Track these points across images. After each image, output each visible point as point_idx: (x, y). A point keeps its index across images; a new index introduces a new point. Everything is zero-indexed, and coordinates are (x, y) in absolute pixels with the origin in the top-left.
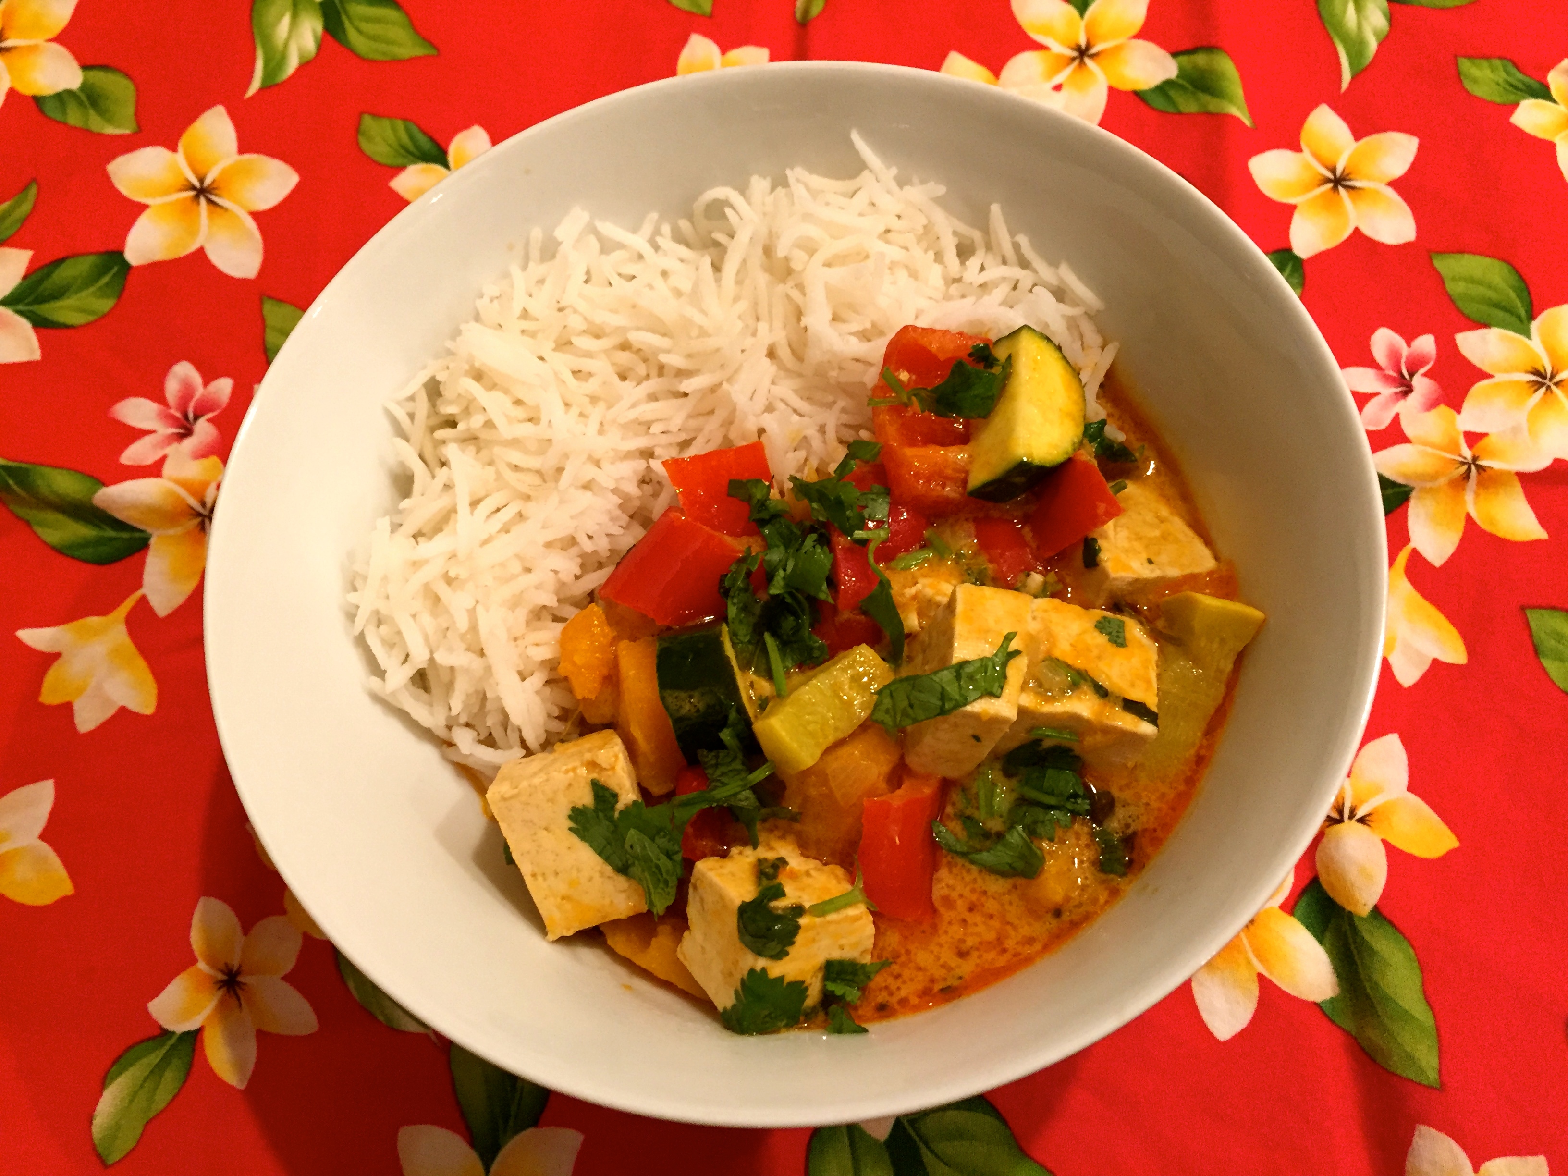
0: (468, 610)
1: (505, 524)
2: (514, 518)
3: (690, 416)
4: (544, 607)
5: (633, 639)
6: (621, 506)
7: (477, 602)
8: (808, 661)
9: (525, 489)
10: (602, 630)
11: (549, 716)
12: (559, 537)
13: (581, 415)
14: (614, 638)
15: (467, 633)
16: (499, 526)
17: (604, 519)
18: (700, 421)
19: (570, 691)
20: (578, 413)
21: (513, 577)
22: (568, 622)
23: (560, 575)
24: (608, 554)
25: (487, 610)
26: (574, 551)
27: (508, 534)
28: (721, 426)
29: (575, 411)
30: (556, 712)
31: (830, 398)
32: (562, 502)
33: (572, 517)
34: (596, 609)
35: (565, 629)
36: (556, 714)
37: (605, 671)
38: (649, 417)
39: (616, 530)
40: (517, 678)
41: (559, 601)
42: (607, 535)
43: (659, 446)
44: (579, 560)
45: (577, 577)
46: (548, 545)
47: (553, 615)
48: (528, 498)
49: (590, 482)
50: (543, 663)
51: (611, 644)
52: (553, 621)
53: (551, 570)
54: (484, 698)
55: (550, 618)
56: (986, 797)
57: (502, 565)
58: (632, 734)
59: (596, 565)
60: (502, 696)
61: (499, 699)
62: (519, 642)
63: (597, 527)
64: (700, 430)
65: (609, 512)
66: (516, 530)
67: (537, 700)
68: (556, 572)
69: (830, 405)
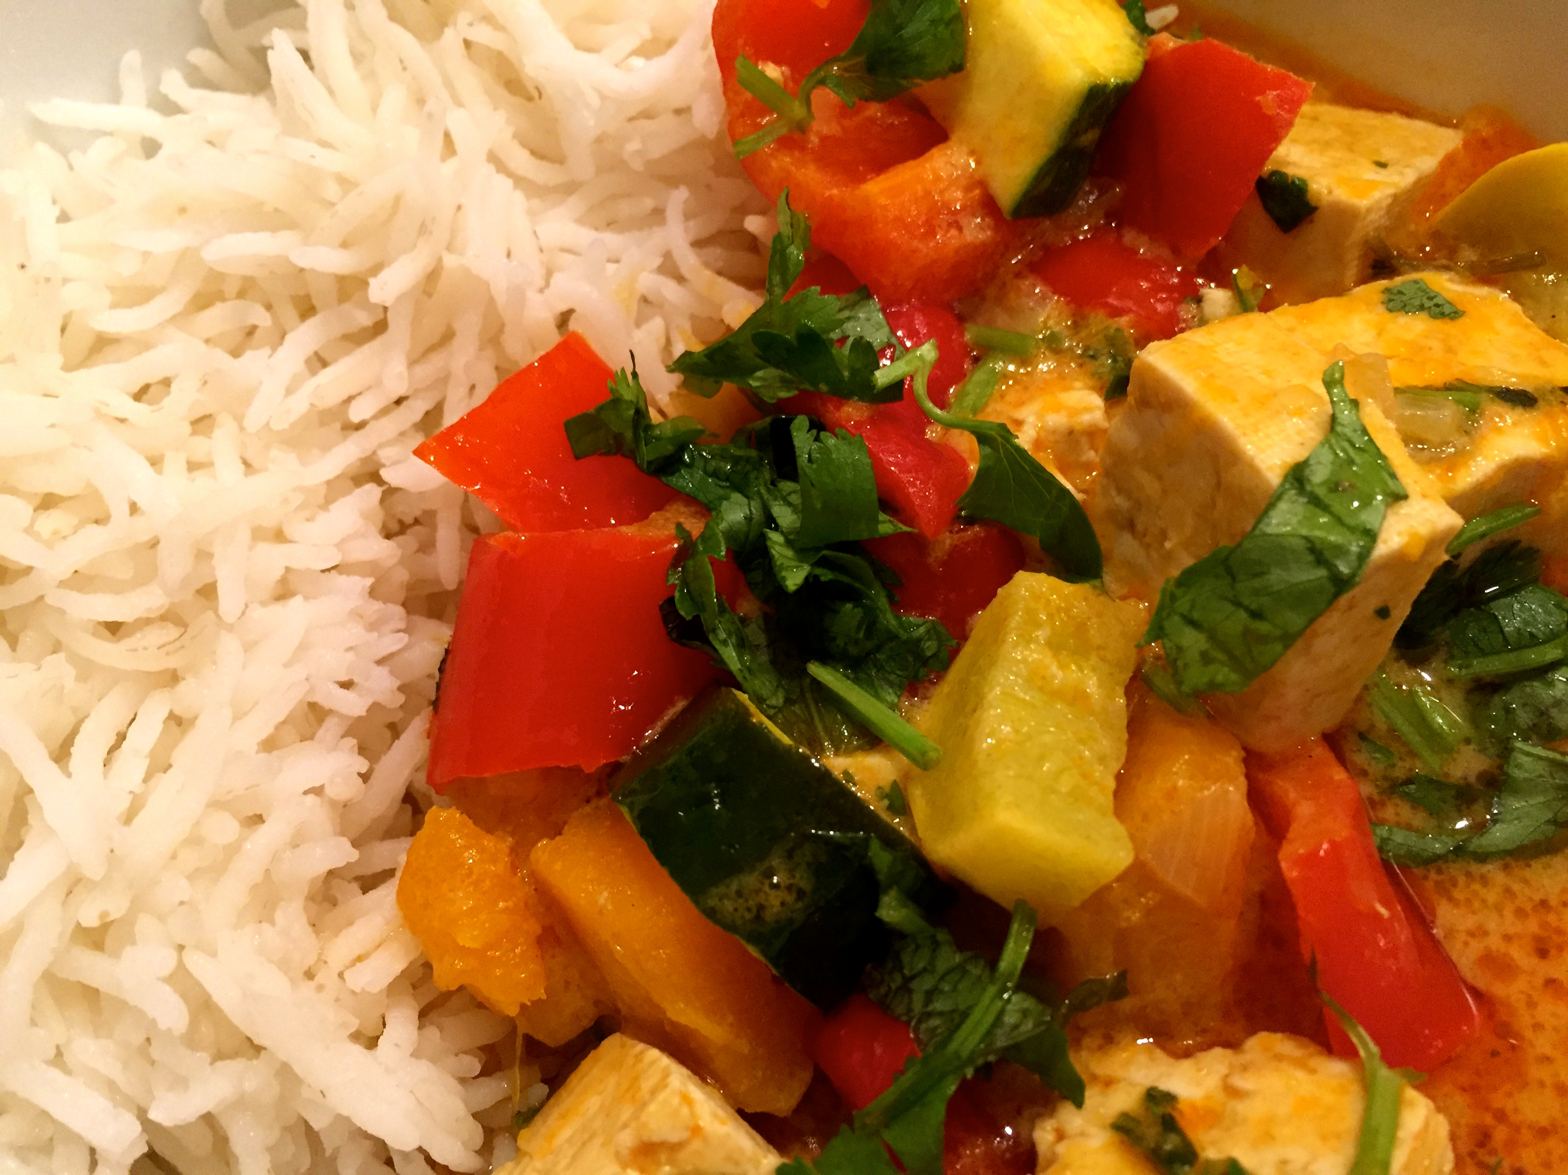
0: (169, 980)
1: (152, 754)
2: (164, 732)
3: (412, 363)
4: (331, 873)
5: (556, 831)
6: (373, 593)
7: (181, 948)
8: (923, 671)
9: (156, 663)
10: (482, 850)
11: (462, 1081)
12: (281, 718)
13: (193, 466)
14: (513, 850)
15: (194, 1023)
16: (140, 767)
17: (356, 633)
18: (437, 361)
19: (480, 1005)
20: (184, 466)
21: (233, 850)
22: (398, 874)
23: (329, 791)
24: (401, 699)
25: (213, 954)
26: (330, 729)
27: (170, 772)
28: (481, 349)
29: (175, 464)
30: (475, 1065)
31: (649, 203)
32: (248, 647)
33: (287, 665)
34: (444, 815)
35: (400, 893)
36: (477, 1069)
37: (533, 927)
38: (332, 399)
39: (392, 642)
40: (357, 1050)
41: (355, 844)
42: (380, 662)
43: (381, 446)
44: (351, 742)
45: (365, 777)
46: (269, 745)
47: (357, 879)
48: (173, 678)
49: (283, 581)
50: (393, 989)
51: (514, 868)
52: (365, 891)
53: (306, 793)
54: (311, 1136)
55: (355, 887)
56: (1411, 724)
57: (194, 840)
58: (673, 1024)
59: (388, 734)
60: (345, 1112)
61: (343, 1121)
62: (319, 978)
63: (350, 656)
64: (444, 380)
65: (356, 614)
66: (182, 756)
67: (424, 1069)
68: (317, 791)
69: (658, 215)
